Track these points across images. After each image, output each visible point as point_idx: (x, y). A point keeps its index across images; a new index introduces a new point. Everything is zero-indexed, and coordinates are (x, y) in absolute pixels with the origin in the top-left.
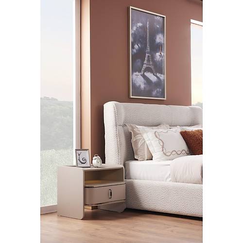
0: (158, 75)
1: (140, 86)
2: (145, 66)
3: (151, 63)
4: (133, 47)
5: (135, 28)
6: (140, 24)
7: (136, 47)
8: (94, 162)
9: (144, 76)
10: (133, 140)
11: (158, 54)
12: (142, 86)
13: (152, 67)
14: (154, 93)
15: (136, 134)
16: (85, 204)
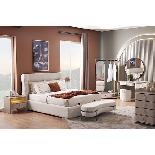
0: (45, 62)
1: (37, 67)
2: (39, 60)
3: (42, 58)
4: (34, 54)
5: (35, 47)
6: (37, 45)
7: (36, 53)
8: (16, 95)
9: (39, 63)
10: (31, 87)
11: (45, 55)
12: (38, 67)
13: (43, 60)
14: (44, 69)
15: (32, 85)
16: (11, 109)
